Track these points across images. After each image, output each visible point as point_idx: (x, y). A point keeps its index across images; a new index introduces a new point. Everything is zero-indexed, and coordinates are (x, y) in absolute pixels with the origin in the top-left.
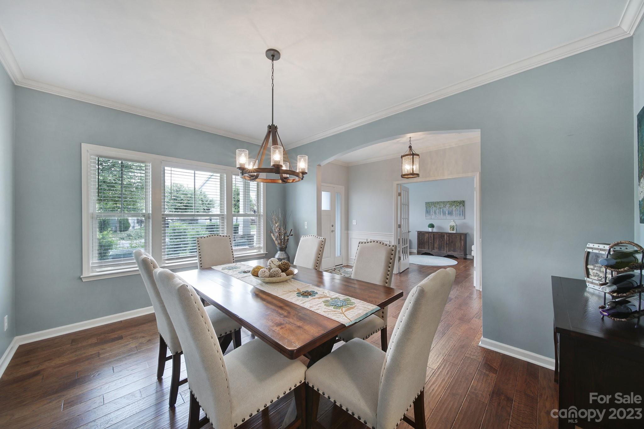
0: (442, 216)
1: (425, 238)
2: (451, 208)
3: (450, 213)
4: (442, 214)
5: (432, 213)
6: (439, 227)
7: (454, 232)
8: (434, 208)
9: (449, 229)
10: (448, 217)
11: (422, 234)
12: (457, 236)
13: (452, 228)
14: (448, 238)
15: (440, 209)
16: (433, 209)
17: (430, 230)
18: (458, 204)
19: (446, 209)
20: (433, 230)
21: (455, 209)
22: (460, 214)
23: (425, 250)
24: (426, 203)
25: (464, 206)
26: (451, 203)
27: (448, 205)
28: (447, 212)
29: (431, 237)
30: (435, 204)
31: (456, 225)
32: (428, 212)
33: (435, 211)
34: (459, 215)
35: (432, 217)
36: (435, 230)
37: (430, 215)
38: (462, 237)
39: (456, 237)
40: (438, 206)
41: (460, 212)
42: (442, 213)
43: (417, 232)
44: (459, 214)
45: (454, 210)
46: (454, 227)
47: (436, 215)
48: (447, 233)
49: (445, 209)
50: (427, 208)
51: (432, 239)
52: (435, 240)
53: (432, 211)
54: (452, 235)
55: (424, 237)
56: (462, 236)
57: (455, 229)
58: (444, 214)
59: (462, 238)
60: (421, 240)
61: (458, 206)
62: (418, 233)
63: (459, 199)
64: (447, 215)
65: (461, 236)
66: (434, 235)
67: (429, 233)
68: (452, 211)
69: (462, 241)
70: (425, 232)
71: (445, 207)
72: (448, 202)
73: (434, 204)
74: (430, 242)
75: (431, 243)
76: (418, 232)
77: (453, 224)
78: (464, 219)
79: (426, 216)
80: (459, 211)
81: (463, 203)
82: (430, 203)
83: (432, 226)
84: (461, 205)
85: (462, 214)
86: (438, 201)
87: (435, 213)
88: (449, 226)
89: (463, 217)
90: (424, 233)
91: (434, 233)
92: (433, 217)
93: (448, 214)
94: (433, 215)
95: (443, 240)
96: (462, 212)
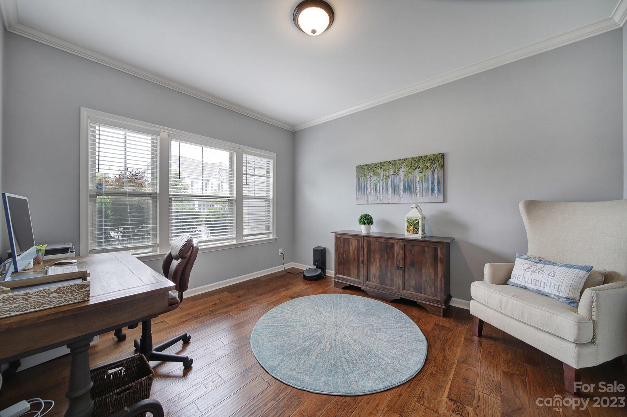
0: (390, 197)
1: (351, 248)
2: (410, 175)
3: (410, 189)
4: (390, 192)
5: (369, 190)
6: (386, 224)
7: (418, 236)
8: (374, 179)
9: (406, 228)
10: (405, 197)
11: (344, 239)
12: (426, 249)
13: (414, 225)
14: (401, 252)
15: (386, 179)
16: (372, 180)
17: (363, 230)
18: (428, 165)
19: (400, 180)
20: (369, 230)
21: (420, 178)
22: (433, 190)
23: (352, 280)
24: (357, 167)
25: (443, 166)
26: (411, 163)
27: (404, 170)
28: (401, 187)
29: (362, 247)
30: (375, 169)
31: (424, 218)
32: (361, 188)
33: (376, 186)
34: (430, 192)
35: (369, 200)
36: (375, 230)
37: (364, 194)
38: (439, 252)
39: (424, 251)
40: (382, 173)
41: (433, 183)
42: (390, 189)
43: (334, 234)
44: (430, 188)
45: (418, 179)
46: (418, 223)
47: (378, 194)
48: (399, 239)
49: (397, 179)
50: (359, 180)
51: (365, 253)
52: (372, 256)
53: (368, 186)
54: (413, 246)
55: (349, 247)
56: (439, 249)
57: (420, 229)
58: (395, 190)
59: (440, 256)
60: (343, 254)
61: (427, 168)
62: (336, 237)
63: (431, 150)
64: (401, 192)
65: (436, 250)
66: (369, 242)
67: (359, 237)
68: (414, 182)
69: (439, 265)
70: (351, 235)
71: (398, 175)
72: (404, 160)
73: (373, 168)
74: (361, 259)
75: (363, 261)
76: (336, 234)
77: (414, 214)
78: (445, 201)
79: (357, 198)
80: (430, 182)
81: (440, 160)
82: (366, 167)
83: (367, 220)
84: (436, 165)
85: (439, 189)
86: (383, 160)
87: (376, 189)
88: (406, 220)
89: (441, 197)
90: (349, 237)
91: (371, 239)
92: (371, 199)
93: (404, 191)
94: (372, 194)
95: (391, 256)
96: (439, 182)
